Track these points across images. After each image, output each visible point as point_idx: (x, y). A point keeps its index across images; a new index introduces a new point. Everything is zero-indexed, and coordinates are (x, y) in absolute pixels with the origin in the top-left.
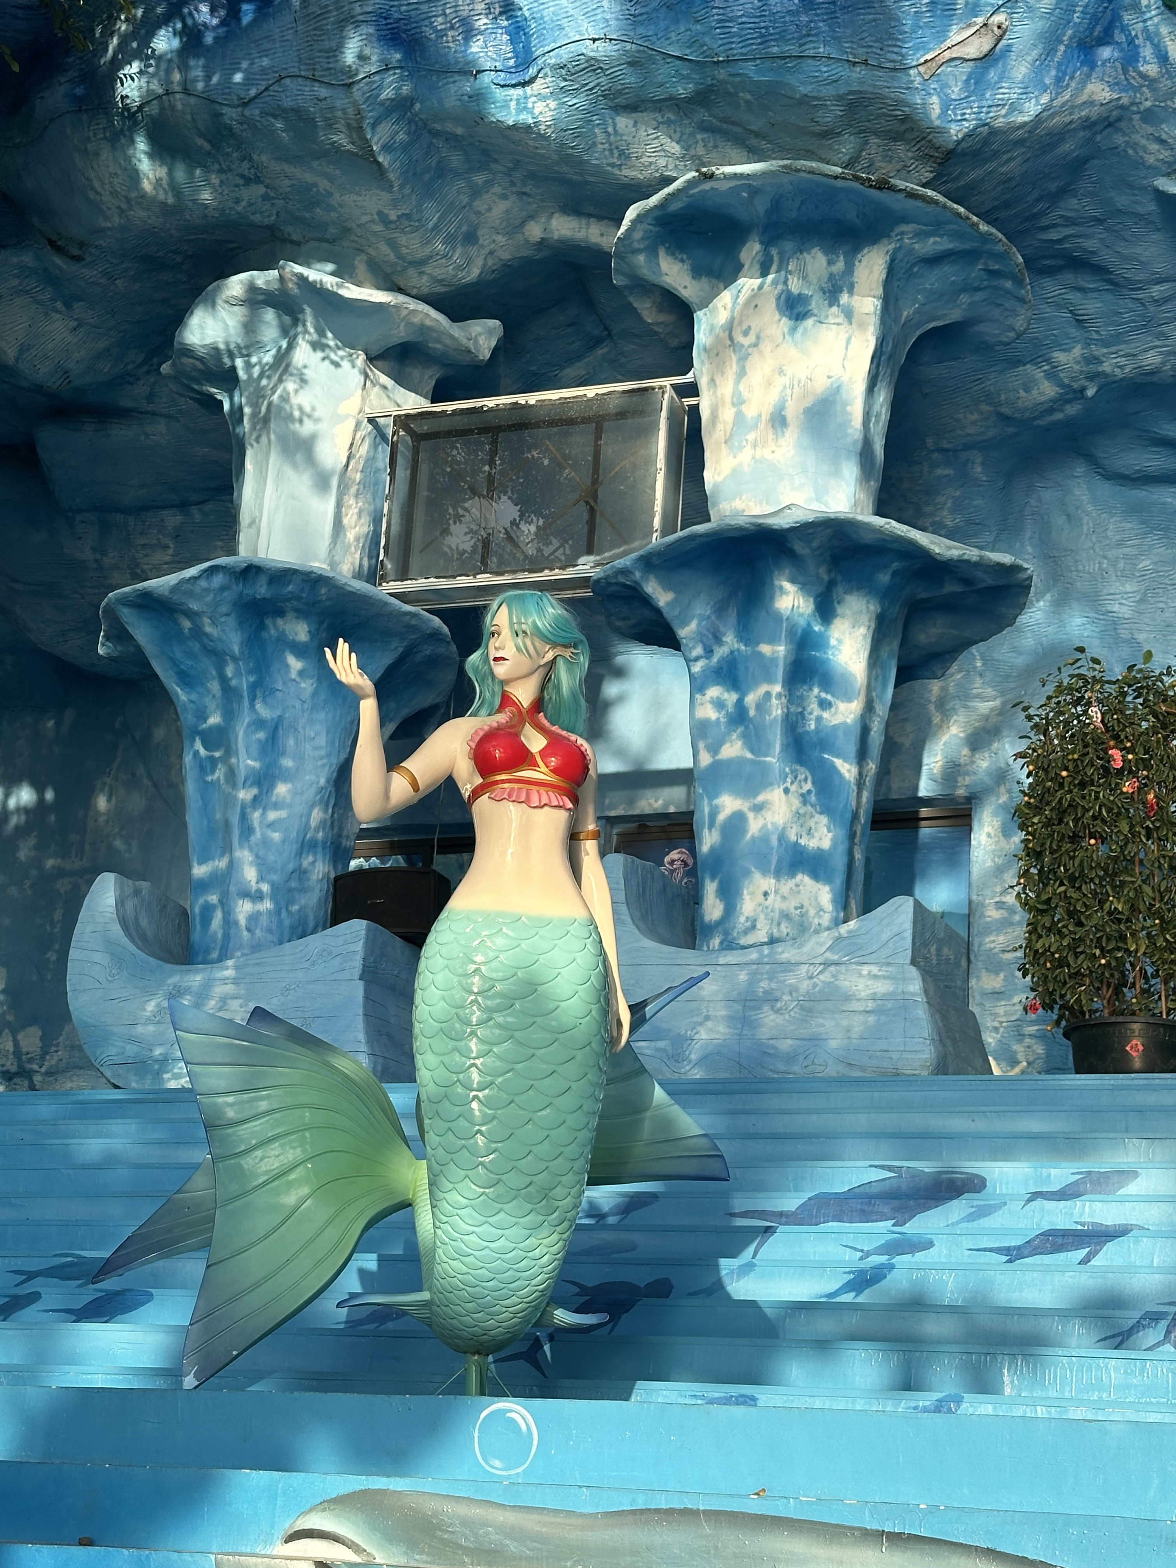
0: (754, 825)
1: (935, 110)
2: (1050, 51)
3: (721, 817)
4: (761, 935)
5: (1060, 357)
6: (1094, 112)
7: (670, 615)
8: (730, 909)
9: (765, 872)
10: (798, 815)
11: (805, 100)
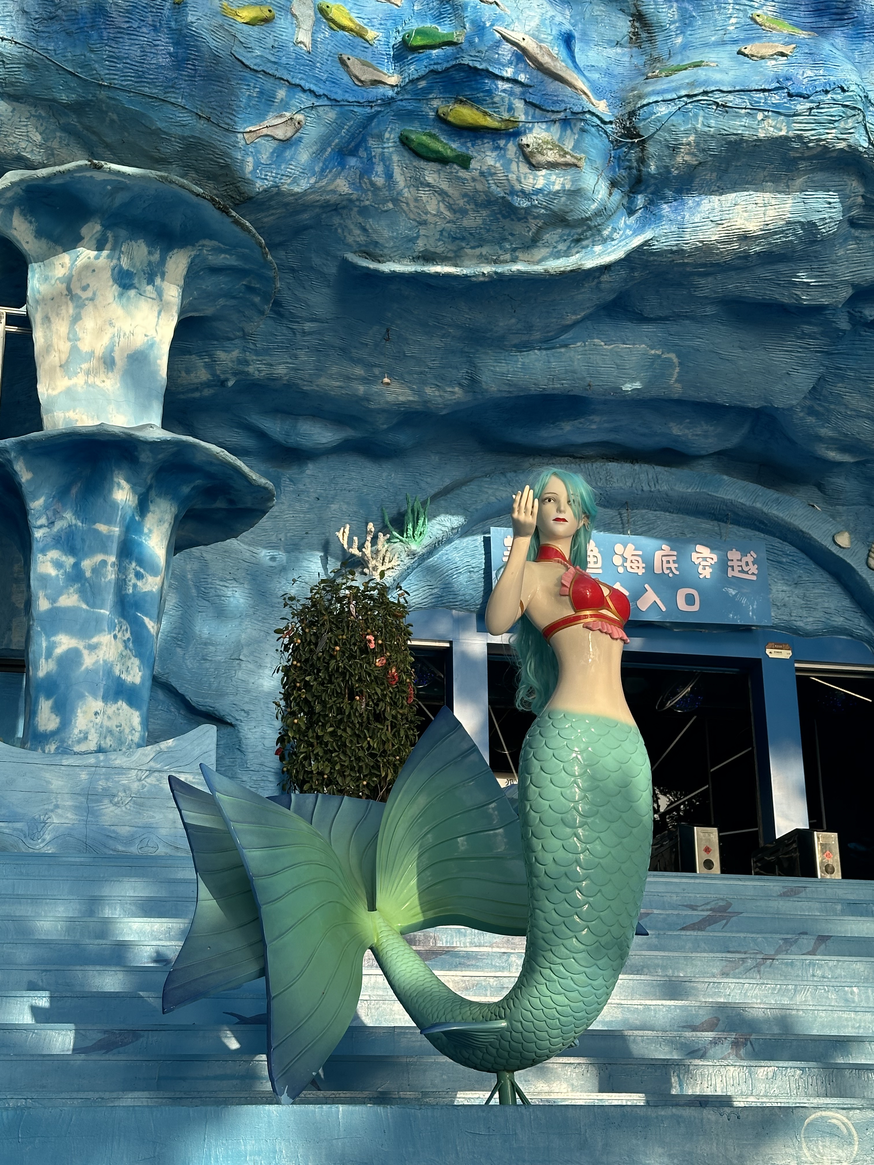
0: (88, 660)
1: (249, 167)
2: (323, 150)
3: (59, 651)
4: (92, 745)
5: (221, 355)
6: (333, 198)
7: (26, 489)
8: (65, 724)
9: (95, 696)
10: (122, 656)
11: (157, 133)
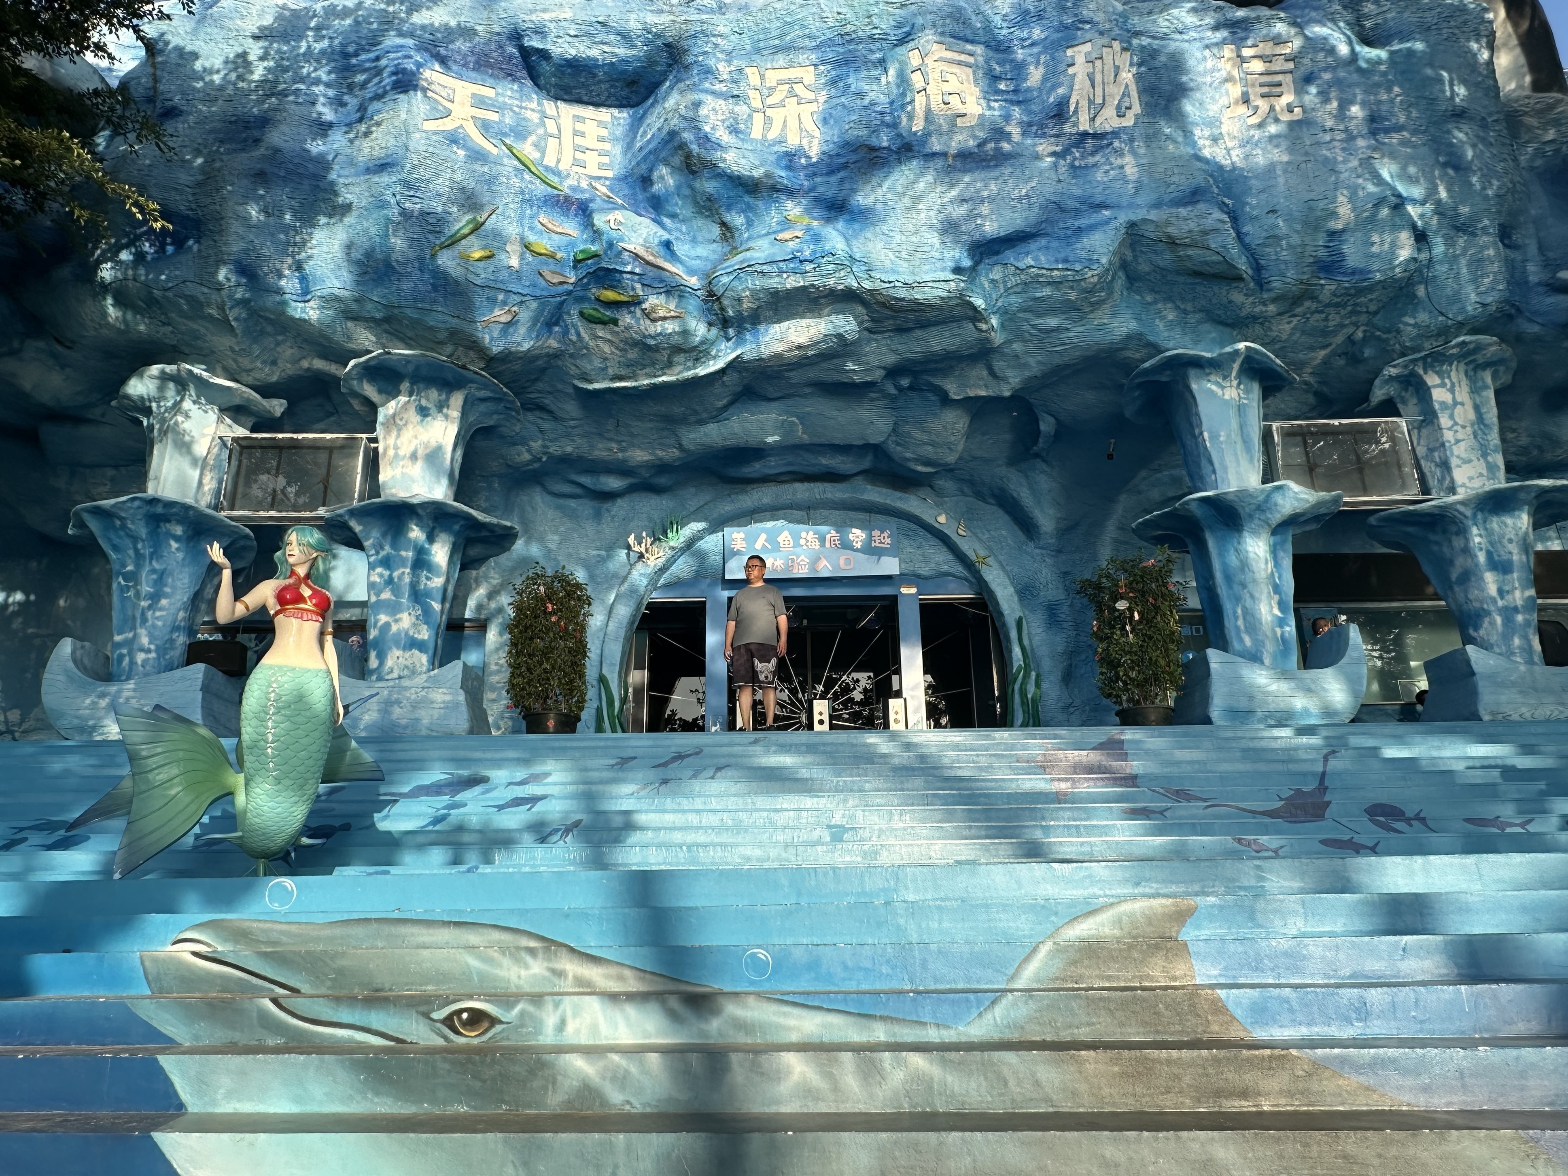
0: (394, 628)
1: (487, 340)
2: (534, 325)
3: (380, 624)
4: (395, 675)
5: (532, 444)
6: (551, 351)
7: (360, 536)
8: (382, 663)
9: (398, 648)
10: (414, 625)
11: (431, 328)
